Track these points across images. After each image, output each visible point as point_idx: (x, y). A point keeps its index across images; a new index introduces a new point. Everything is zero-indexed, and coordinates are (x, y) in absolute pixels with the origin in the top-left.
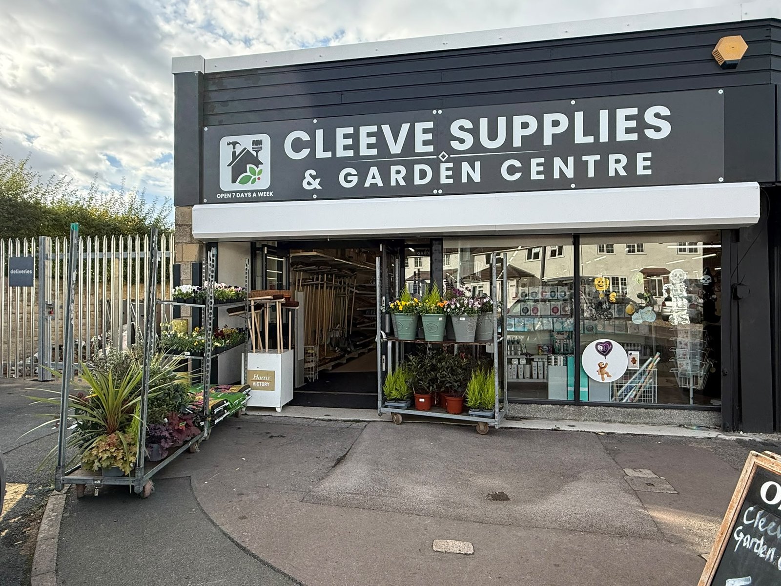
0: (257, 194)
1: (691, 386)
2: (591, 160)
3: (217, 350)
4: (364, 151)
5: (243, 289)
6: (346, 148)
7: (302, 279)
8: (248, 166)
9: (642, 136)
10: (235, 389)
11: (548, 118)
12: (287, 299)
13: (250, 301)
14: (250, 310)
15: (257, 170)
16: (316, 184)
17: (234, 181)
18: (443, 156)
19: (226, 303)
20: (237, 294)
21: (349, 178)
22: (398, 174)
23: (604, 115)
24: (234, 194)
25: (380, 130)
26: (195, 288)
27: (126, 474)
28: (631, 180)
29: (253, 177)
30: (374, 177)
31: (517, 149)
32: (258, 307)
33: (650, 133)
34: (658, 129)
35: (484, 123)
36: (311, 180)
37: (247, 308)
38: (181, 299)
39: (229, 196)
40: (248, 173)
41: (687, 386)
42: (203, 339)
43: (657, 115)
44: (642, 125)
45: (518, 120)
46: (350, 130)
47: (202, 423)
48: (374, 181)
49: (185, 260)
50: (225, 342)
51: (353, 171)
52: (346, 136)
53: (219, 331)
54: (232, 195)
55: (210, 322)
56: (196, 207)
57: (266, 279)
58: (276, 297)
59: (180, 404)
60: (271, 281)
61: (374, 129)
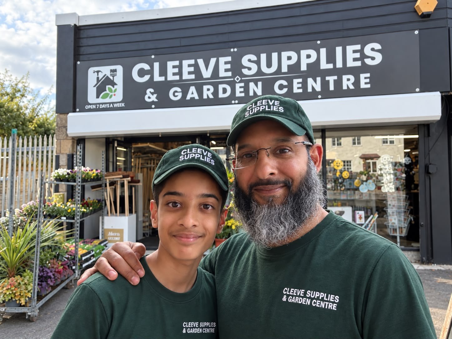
0: (113, 105)
1: (398, 234)
2: (331, 79)
3: (84, 214)
4: (186, 76)
5: (101, 171)
6: (174, 74)
7: (141, 164)
8: (107, 87)
9: (363, 63)
10: (96, 242)
11: (304, 53)
12: (132, 178)
13: (106, 179)
14: (106, 186)
15: (113, 89)
16: (154, 98)
17: (98, 97)
18: (238, 79)
19: (90, 181)
20: (97, 175)
21: (176, 94)
22: (208, 91)
23: (339, 50)
24: (98, 105)
25: (196, 62)
26: (69, 171)
27: (22, 305)
28: (357, 92)
29: (111, 94)
30: (192, 93)
31: (285, 73)
32: (112, 183)
33: (368, 61)
34: (373, 59)
35: (263, 57)
36: (151, 96)
37: (104, 185)
38: (59, 179)
39: (94, 107)
40: (108, 92)
41: (395, 234)
42: (74, 207)
43: (373, 49)
44: (363, 56)
45: (285, 55)
46: (177, 63)
47: (74, 267)
48: (192, 96)
49: (62, 152)
50: (89, 209)
51: (179, 89)
52: (174, 67)
53: (85, 201)
54: (96, 106)
55: (78, 195)
56: (71, 114)
57: (116, 164)
58: (124, 177)
59: (59, 255)
60: (119, 165)
61: (192, 62)
